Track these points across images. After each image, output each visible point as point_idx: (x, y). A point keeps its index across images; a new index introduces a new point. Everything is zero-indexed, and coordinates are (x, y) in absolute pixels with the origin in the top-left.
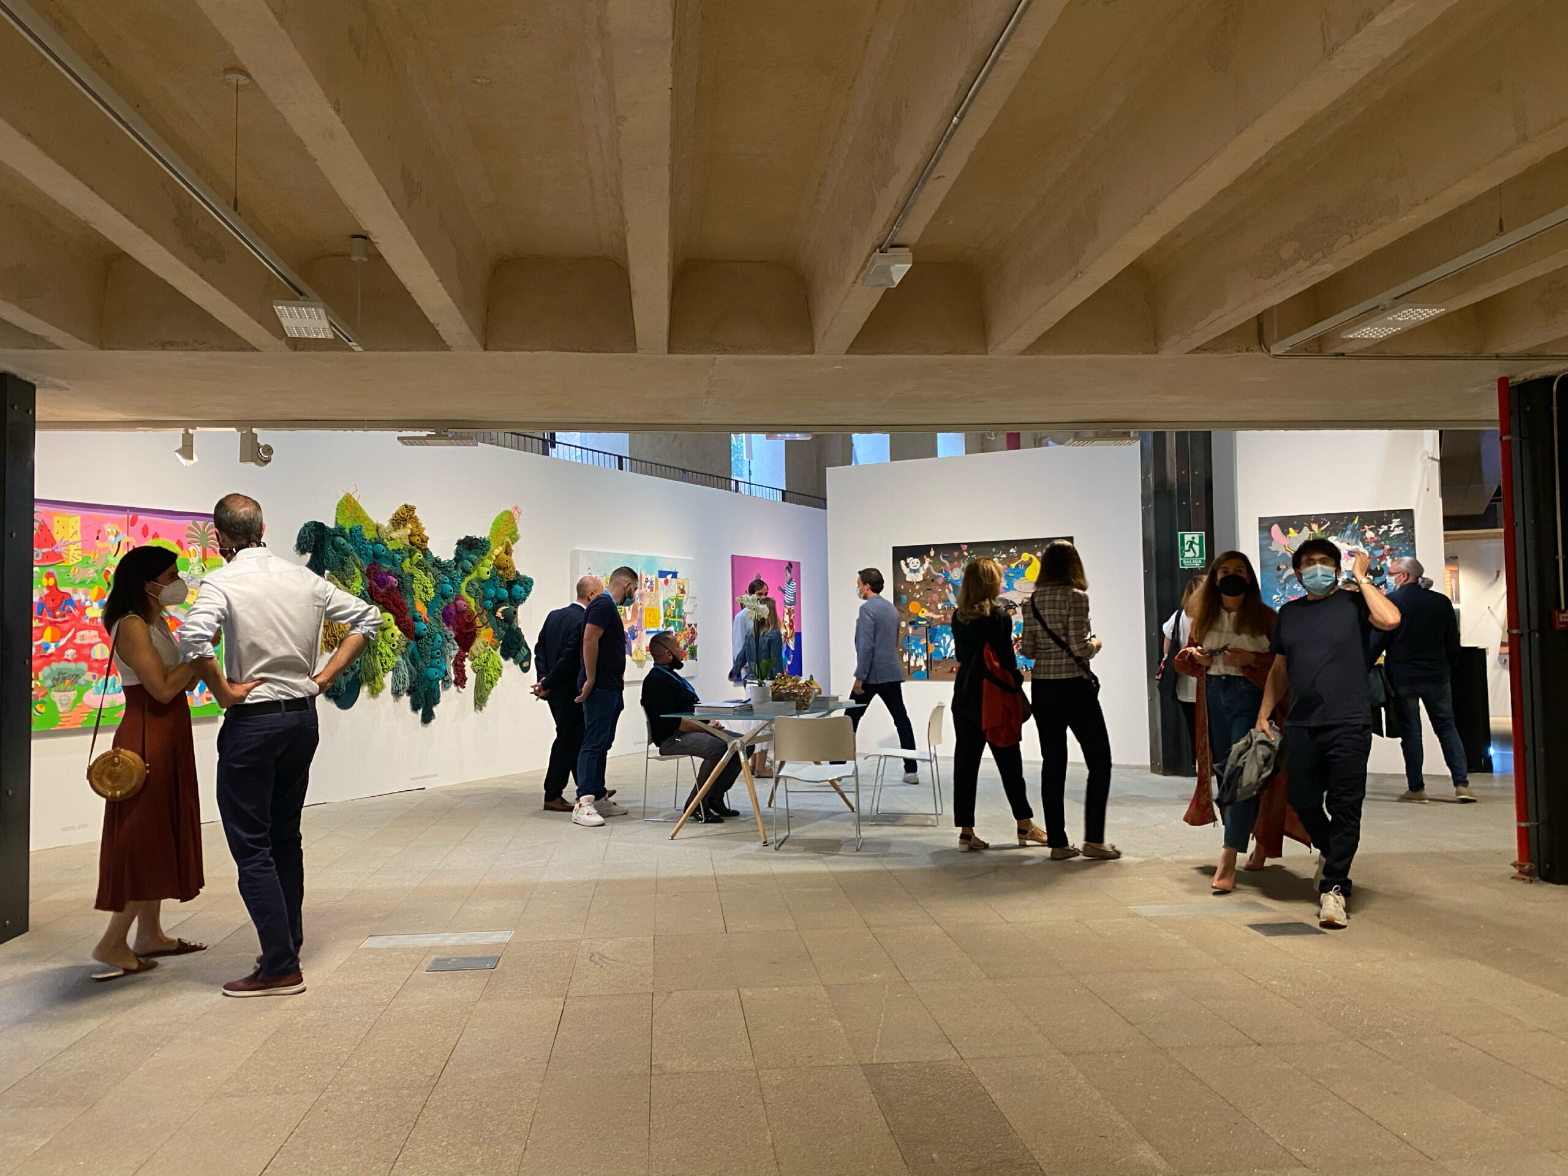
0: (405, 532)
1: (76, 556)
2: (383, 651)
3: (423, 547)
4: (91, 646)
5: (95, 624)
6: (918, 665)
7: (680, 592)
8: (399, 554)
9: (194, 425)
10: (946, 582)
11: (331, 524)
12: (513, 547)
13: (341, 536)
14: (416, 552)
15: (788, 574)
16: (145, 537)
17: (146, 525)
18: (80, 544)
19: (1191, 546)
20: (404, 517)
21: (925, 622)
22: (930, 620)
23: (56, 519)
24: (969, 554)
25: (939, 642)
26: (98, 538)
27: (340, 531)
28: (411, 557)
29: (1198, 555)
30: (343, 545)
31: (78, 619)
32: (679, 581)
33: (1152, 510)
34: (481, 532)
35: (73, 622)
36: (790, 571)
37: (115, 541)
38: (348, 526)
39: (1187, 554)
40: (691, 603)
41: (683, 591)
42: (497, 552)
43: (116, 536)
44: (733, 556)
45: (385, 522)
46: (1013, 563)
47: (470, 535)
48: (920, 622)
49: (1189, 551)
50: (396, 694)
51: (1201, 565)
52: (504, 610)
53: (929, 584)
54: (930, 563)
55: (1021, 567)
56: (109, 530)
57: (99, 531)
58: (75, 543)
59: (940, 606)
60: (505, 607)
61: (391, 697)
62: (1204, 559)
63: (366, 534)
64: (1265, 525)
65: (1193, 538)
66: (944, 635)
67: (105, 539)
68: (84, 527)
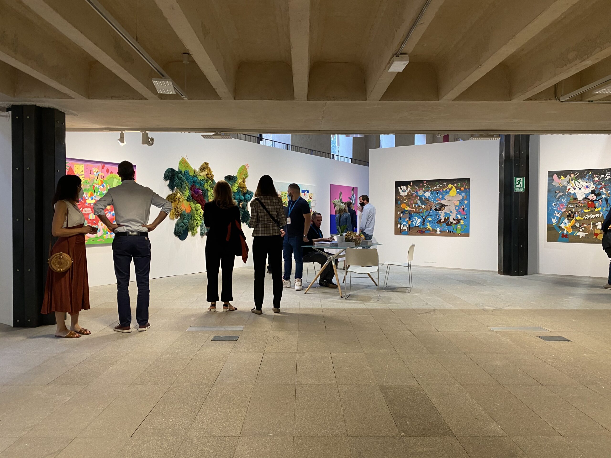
0: (205, 173)
2: (197, 219)
3: (212, 179)
4: (88, 214)
5: (90, 206)
6: (404, 229)
7: (310, 198)
8: (203, 181)
9: (125, 129)
10: (417, 196)
11: (177, 169)
12: (246, 180)
13: (181, 174)
14: (209, 181)
15: (353, 192)
16: (108, 173)
17: (108, 169)
18: (84, 176)
19: (519, 183)
20: (205, 167)
21: (408, 212)
22: (409, 211)
23: (75, 165)
24: (427, 185)
25: (413, 220)
26: (90, 173)
27: (180, 172)
28: (207, 183)
29: (522, 187)
30: (182, 177)
31: (84, 204)
32: (310, 194)
33: (503, 167)
34: (234, 174)
35: (82, 205)
36: (353, 191)
37: (97, 174)
38: (183, 170)
39: (517, 186)
40: (314, 202)
41: (311, 198)
42: (240, 181)
43: (97, 172)
44: (331, 185)
45: (198, 169)
46: (445, 188)
47: (230, 175)
48: (405, 212)
49: (518, 184)
50: (202, 235)
51: (523, 190)
52: (242, 204)
53: (410, 197)
54: (410, 188)
55: (448, 190)
56: (94, 170)
57: (91, 171)
58: (82, 175)
59: (414, 205)
60: (243, 203)
61: (200, 236)
62: (524, 188)
63: (190, 173)
64: (551, 174)
65: (520, 179)
66: (415, 217)
67: (93, 174)
68: (85, 169)
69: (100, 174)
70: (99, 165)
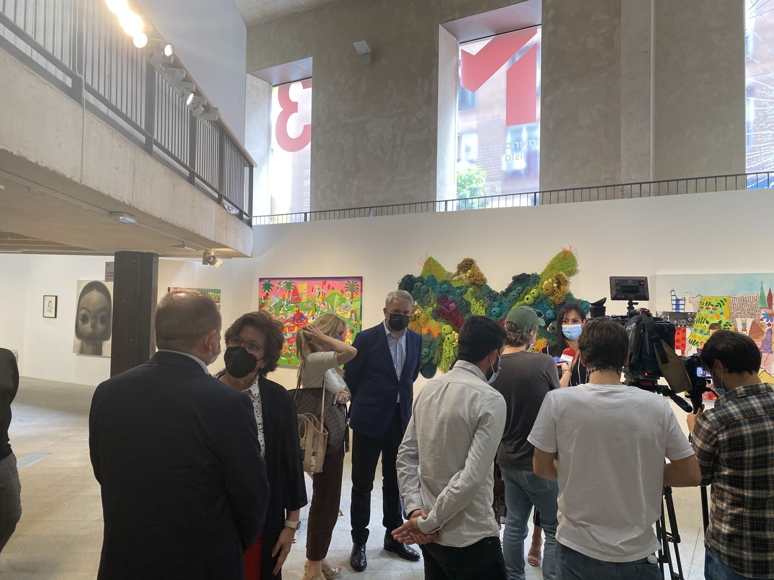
0: (464, 276)
1: (305, 298)
2: (444, 348)
3: (480, 284)
8: (461, 289)
16: (329, 289)
17: (329, 284)
18: (306, 294)
20: (467, 266)
26: (312, 291)
27: (421, 279)
30: (421, 286)
37: (318, 291)
38: (428, 275)
42: (546, 282)
45: (453, 271)
52: (551, 326)
56: (316, 287)
58: (305, 294)
63: (438, 279)
67: (315, 291)
68: (308, 287)
69: (321, 290)
70: (321, 281)
